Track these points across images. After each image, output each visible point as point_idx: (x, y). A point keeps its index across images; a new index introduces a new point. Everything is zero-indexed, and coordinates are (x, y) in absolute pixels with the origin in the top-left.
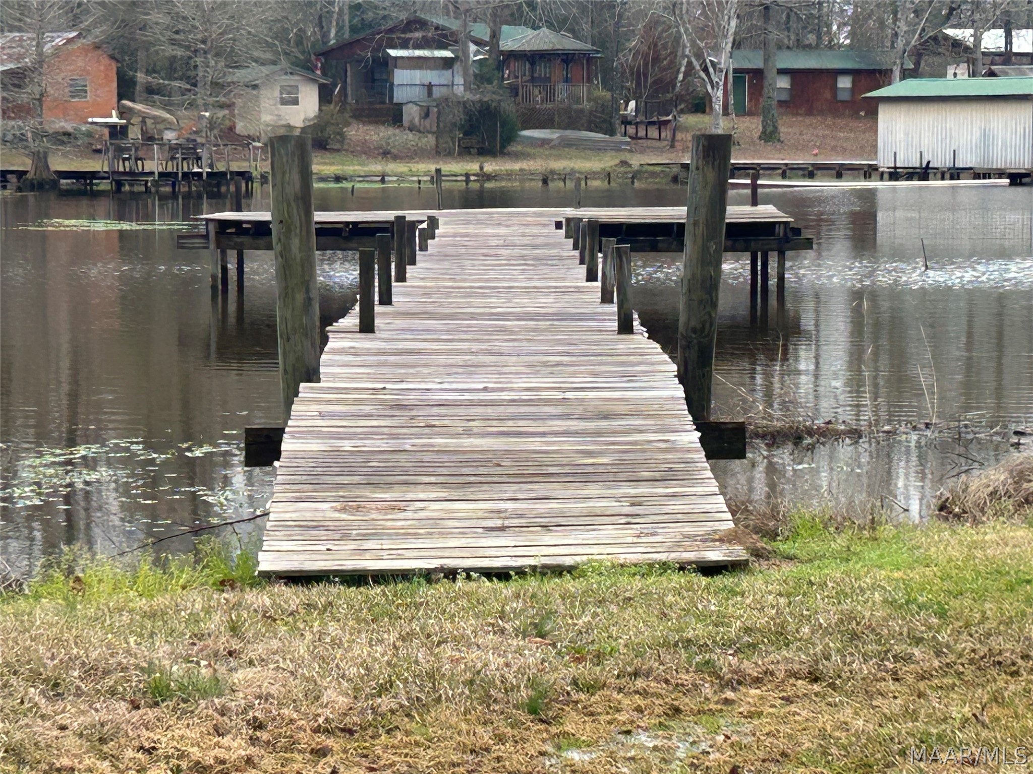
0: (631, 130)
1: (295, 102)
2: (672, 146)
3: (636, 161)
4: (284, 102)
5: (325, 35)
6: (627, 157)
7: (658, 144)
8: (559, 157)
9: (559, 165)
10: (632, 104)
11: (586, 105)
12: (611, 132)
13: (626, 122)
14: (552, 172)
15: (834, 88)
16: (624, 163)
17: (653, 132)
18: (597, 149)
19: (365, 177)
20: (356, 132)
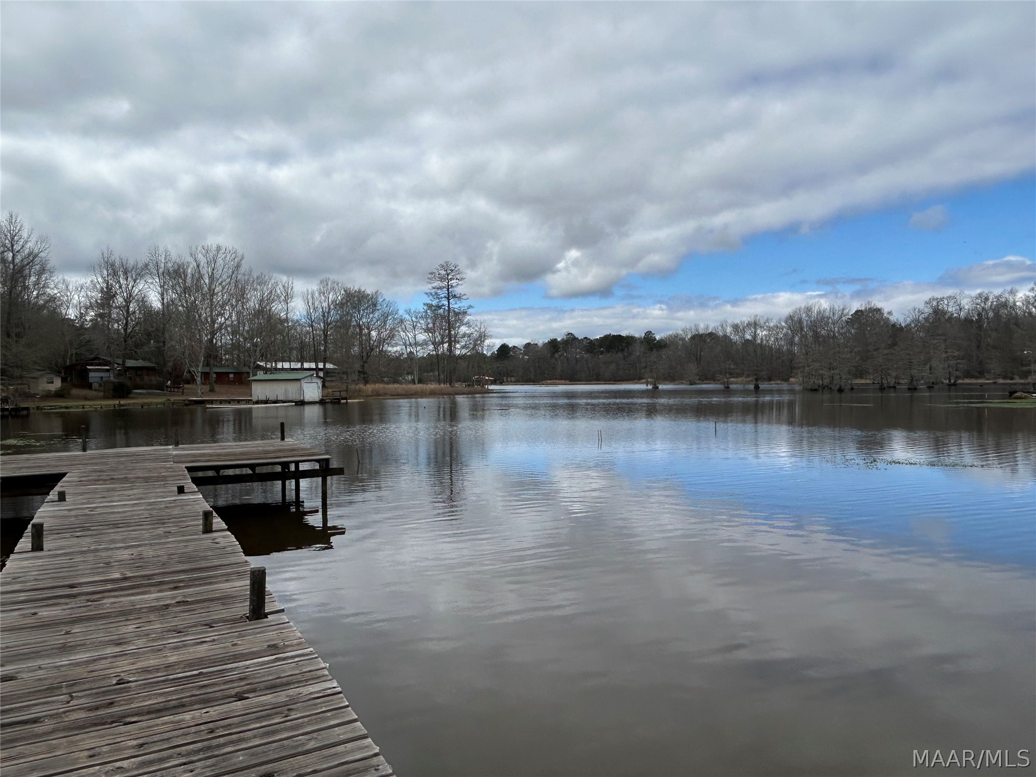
0: (169, 389)
1: (52, 382)
2: (183, 394)
3: (172, 399)
4: (48, 383)
5: (65, 362)
6: (169, 398)
7: (178, 393)
8: (147, 398)
9: (146, 401)
10: (169, 382)
11: (155, 382)
12: (163, 390)
13: (167, 387)
14: (144, 403)
15: (229, 377)
16: (169, 400)
17: (176, 390)
18: (158, 395)
19: (77, 407)
20: (75, 391)
